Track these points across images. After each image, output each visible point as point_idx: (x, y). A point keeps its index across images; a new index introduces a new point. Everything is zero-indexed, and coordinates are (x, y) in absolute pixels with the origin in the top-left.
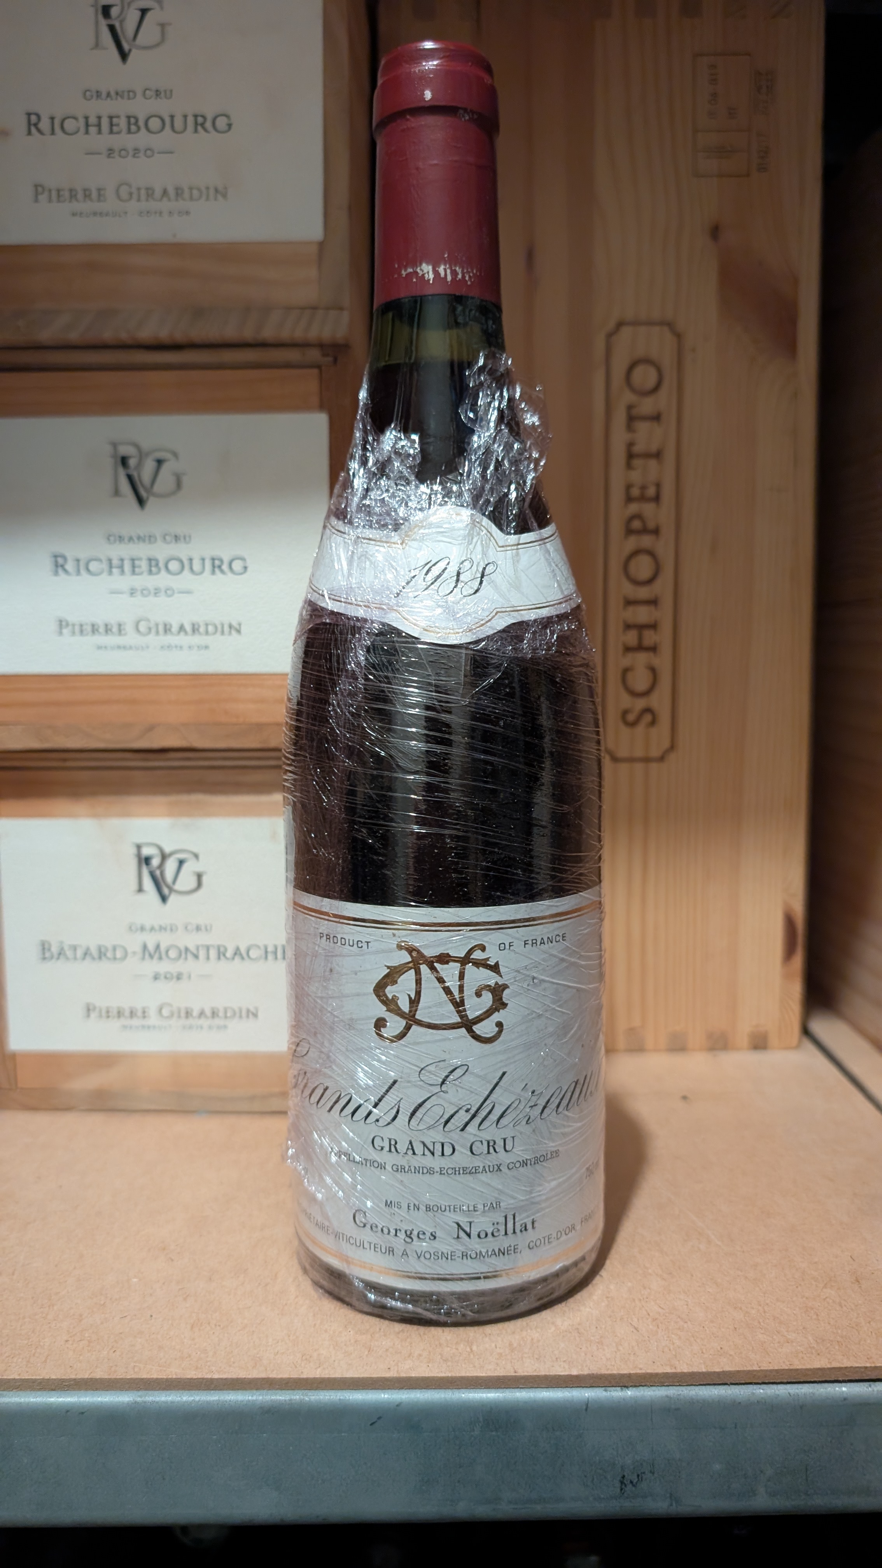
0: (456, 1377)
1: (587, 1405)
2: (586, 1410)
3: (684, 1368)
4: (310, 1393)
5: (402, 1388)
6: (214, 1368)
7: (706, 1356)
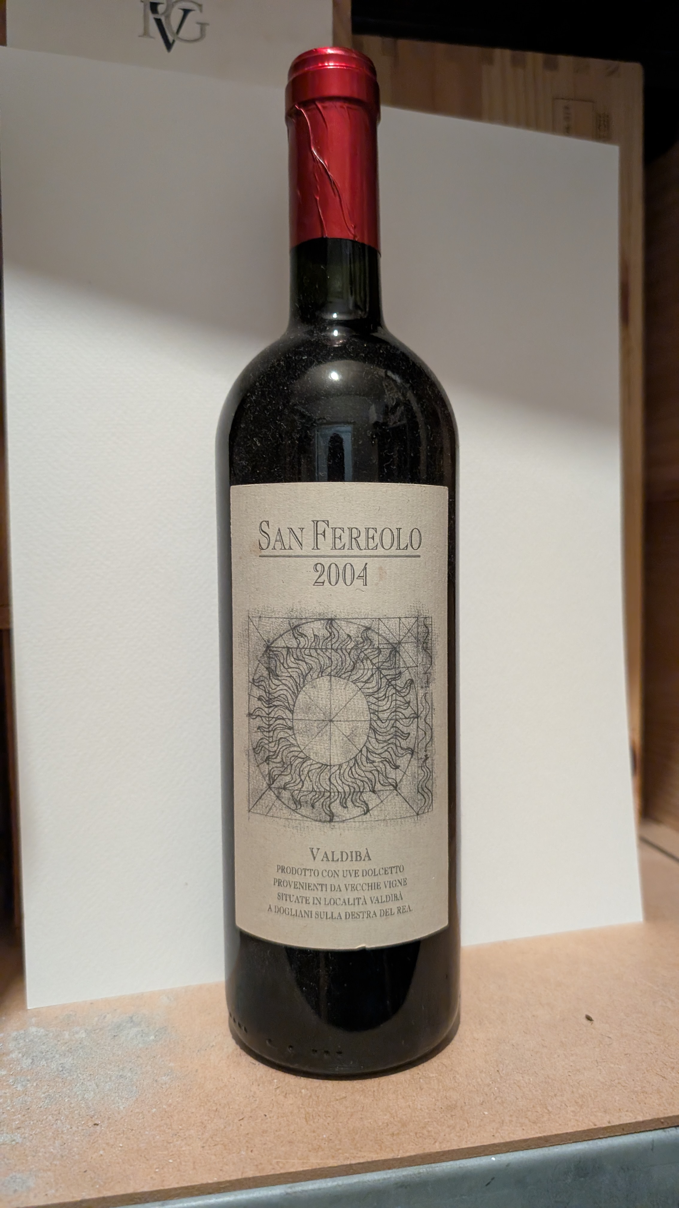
0: (550, 1136)
1: (653, 1145)
2: (652, 1149)
4: (433, 1165)
5: (508, 1152)
6: (347, 1155)
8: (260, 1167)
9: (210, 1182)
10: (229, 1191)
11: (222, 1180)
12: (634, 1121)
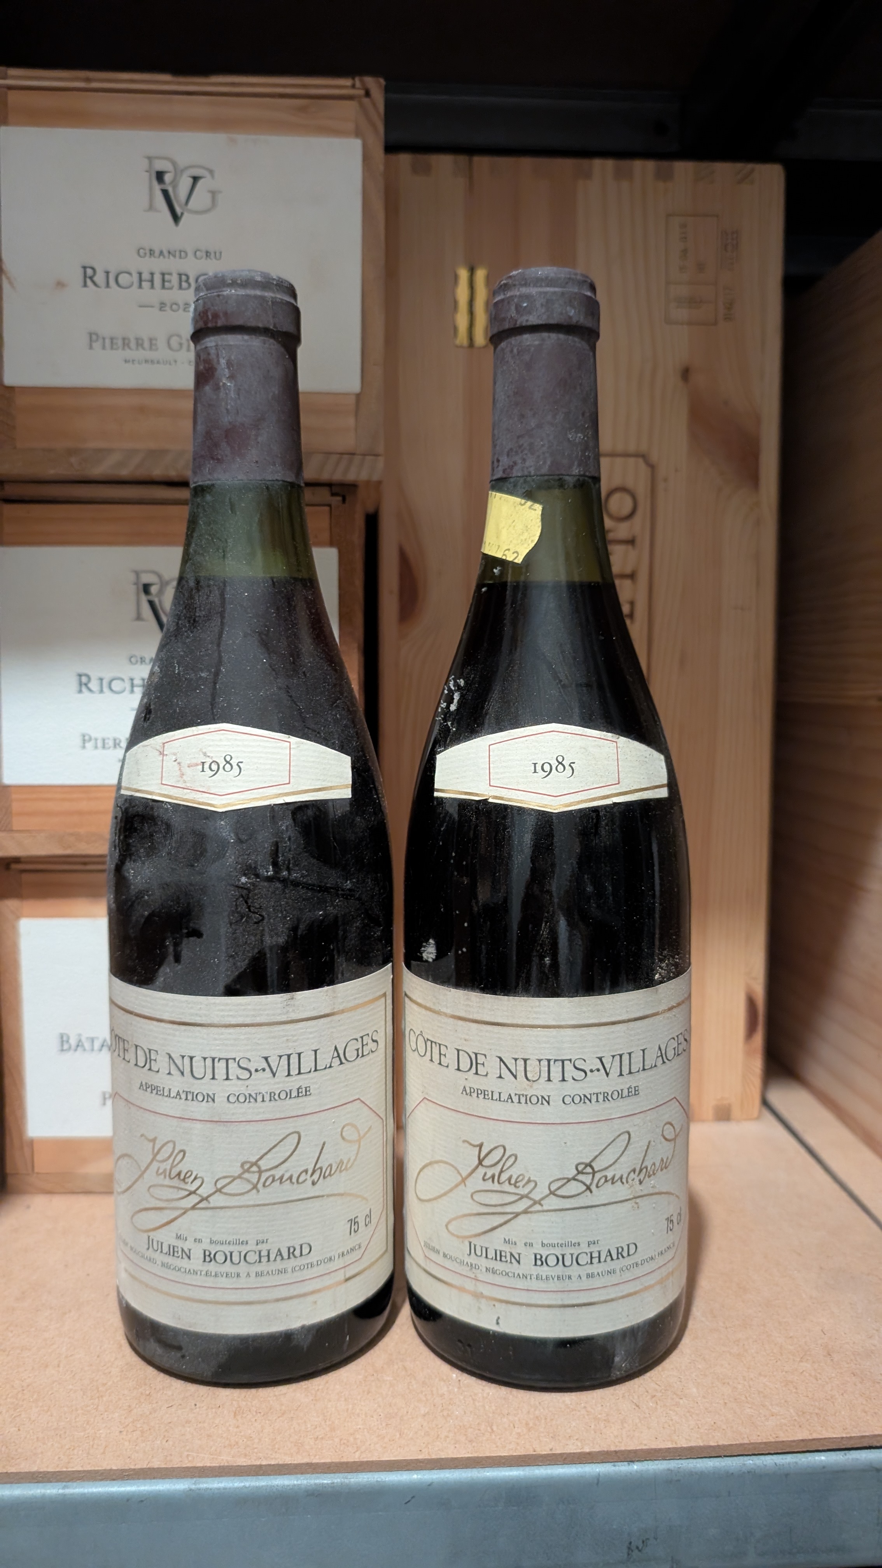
0: (480, 1457)
1: (598, 1479)
2: (597, 1484)
3: (683, 1443)
4: (350, 1475)
5: (433, 1469)
6: (261, 1455)
7: (702, 1431)
8: (168, 1458)
9: (114, 1468)
10: (133, 1479)
11: (126, 1468)
12: (579, 1451)
